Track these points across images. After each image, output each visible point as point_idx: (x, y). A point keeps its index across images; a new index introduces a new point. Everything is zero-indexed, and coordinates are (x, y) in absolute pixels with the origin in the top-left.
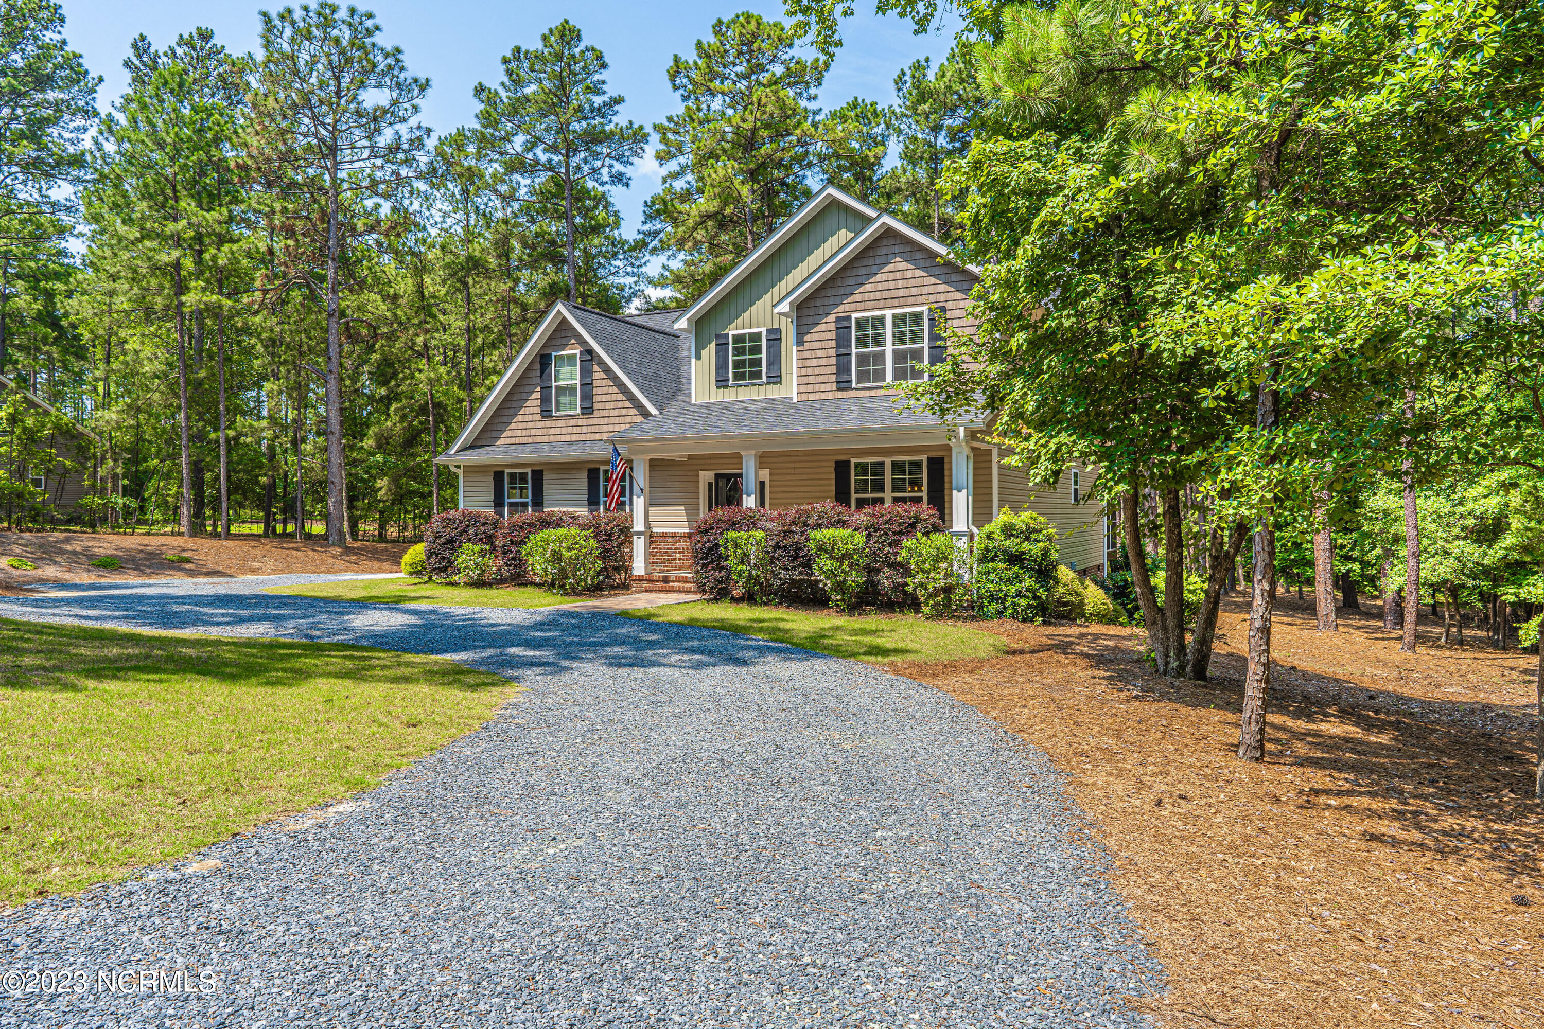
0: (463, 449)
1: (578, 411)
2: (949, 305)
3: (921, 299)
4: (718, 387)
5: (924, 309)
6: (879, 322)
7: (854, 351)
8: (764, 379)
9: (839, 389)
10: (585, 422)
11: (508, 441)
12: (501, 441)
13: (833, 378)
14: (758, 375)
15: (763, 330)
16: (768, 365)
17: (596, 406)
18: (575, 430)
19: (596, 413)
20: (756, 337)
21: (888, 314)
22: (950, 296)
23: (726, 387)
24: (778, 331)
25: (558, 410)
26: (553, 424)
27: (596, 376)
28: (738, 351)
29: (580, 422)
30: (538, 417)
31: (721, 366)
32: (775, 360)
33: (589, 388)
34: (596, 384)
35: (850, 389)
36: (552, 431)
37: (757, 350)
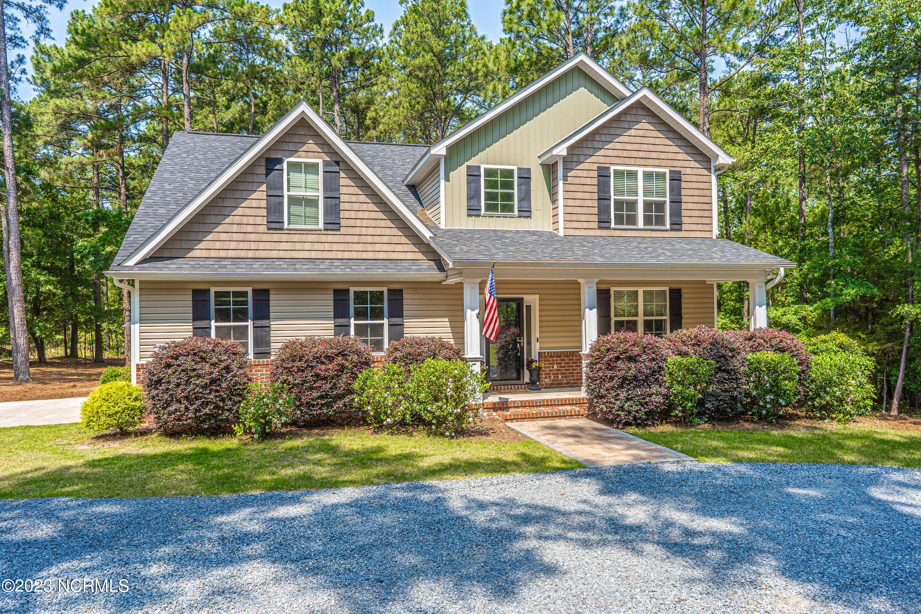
0: (144, 261)
1: (321, 226)
2: (683, 171)
3: (664, 163)
4: (469, 215)
5: (667, 170)
6: (632, 175)
7: (613, 197)
8: (516, 212)
9: (600, 228)
10: (330, 238)
11: (204, 254)
12: (195, 253)
13: (596, 218)
14: (510, 209)
15: (515, 168)
16: (520, 201)
17: (343, 222)
18: (317, 246)
19: (343, 230)
20: (510, 173)
21: (640, 171)
22: (686, 164)
23: (479, 216)
24: (529, 170)
25: (289, 223)
26: (285, 237)
27: (343, 190)
28: (490, 184)
29: (323, 238)
30: (263, 229)
31: (473, 195)
32: (526, 197)
33: (334, 201)
34: (343, 198)
35: (609, 228)
36: (284, 246)
37: (509, 185)
